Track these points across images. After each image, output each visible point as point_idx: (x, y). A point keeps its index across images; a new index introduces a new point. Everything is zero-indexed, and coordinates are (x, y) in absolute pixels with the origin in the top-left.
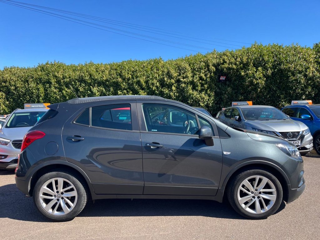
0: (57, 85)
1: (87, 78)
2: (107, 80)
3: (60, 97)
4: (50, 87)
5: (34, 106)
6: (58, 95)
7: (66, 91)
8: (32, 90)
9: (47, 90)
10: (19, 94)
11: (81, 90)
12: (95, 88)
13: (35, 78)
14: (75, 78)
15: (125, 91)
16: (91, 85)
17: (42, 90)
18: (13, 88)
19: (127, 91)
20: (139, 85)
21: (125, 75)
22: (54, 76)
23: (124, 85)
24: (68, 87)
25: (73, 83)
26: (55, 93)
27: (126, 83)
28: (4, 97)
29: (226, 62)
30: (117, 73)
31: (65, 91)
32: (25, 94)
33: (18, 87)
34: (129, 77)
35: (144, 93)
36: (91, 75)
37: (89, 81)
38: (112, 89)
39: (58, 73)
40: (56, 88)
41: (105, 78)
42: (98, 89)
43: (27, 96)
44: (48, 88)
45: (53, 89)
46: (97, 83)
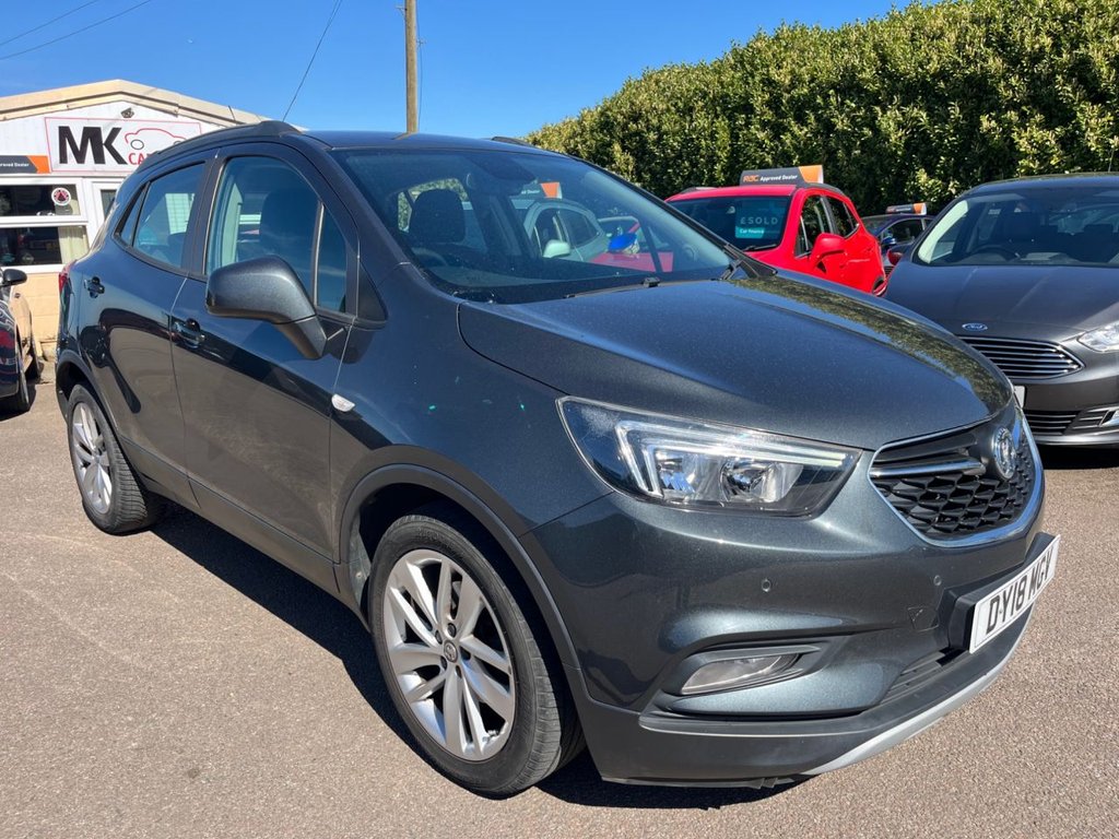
0: (769, 116)
1: (866, 75)
2: (941, 74)
3: (773, 159)
4: (748, 124)
6: (768, 153)
7: (794, 136)
8: (698, 138)
9: (737, 138)
10: (665, 158)
11: (839, 126)
12: (889, 113)
13: (711, 96)
15: (1012, 115)
16: (878, 103)
17: (723, 136)
18: (652, 136)
19: (1023, 115)
20: (1082, 80)
21: (1022, 39)
22: (764, 83)
23: (1013, 87)
24: (801, 120)
25: (819, 100)
26: (760, 145)
27: (1022, 75)
28: (630, 168)
30: (987, 34)
31: (792, 135)
32: (680, 156)
33: (666, 133)
34: (1042, 49)
35: (1102, 115)
36: (883, 59)
37: (872, 88)
38: (955, 111)
39: (780, 68)
40: (764, 125)
41: (933, 66)
42: (903, 114)
43: (683, 162)
44: (740, 130)
45: (754, 131)
46: (902, 92)
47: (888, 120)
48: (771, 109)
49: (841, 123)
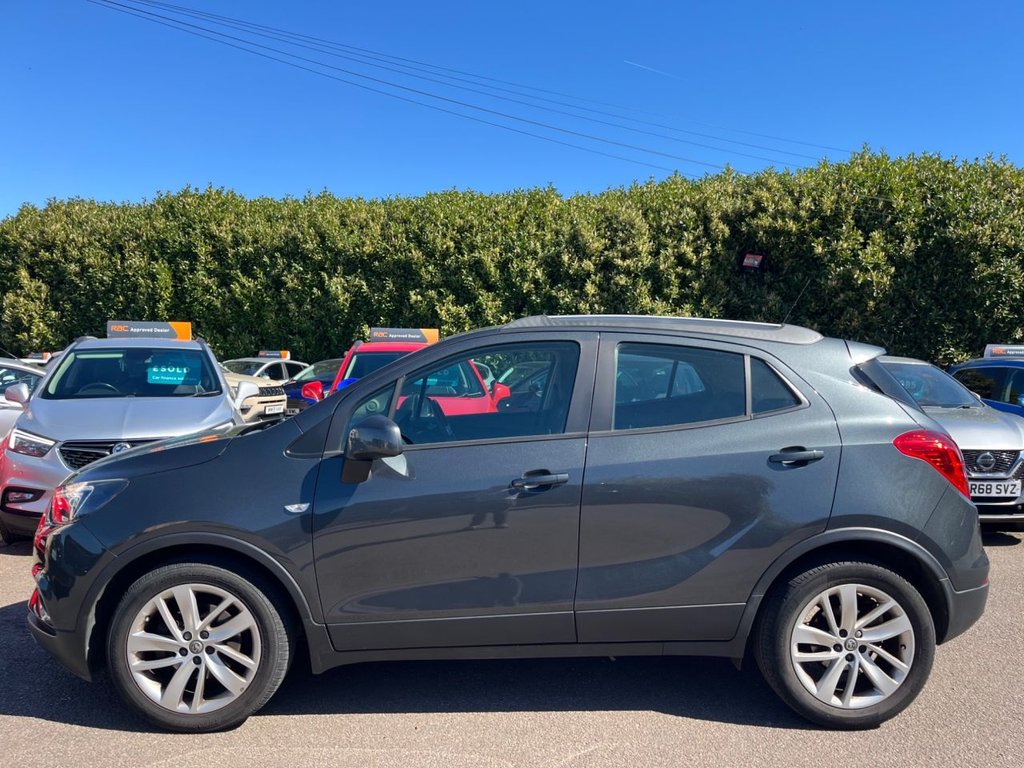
0: (214, 265)
1: (310, 246)
2: (374, 256)
3: (222, 304)
4: (192, 270)
5: (138, 330)
6: (217, 298)
7: (243, 286)
8: (134, 276)
9: (182, 281)
10: (92, 290)
11: (290, 284)
12: (335, 279)
13: (144, 238)
14: (272, 246)
15: (432, 293)
16: (323, 269)
17: (165, 278)
18: (73, 267)
19: (440, 294)
20: (479, 275)
21: (434, 240)
22: (205, 235)
23: (429, 272)
24: (248, 272)
25: (266, 259)
26: (207, 289)
27: (436, 265)
28: (43, 296)
29: (764, 210)
30: (407, 232)
31: (240, 285)
32: (112, 289)
33: (90, 266)
34: (448, 248)
35: (494, 300)
36: (322, 237)
37: (318, 257)
38: (390, 286)
39: (219, 225)
40: (210, 273)
41: (368, 249)
42: (347, 281)
43: (117, 296)
44: (184, 274)
45: (201, 277)
46: (343, 265)
47: (336, 284)
48: (215, 259)
49: (291, 282)
